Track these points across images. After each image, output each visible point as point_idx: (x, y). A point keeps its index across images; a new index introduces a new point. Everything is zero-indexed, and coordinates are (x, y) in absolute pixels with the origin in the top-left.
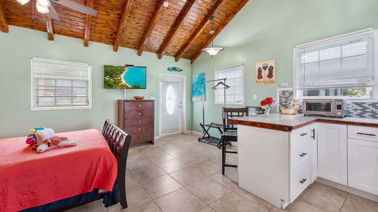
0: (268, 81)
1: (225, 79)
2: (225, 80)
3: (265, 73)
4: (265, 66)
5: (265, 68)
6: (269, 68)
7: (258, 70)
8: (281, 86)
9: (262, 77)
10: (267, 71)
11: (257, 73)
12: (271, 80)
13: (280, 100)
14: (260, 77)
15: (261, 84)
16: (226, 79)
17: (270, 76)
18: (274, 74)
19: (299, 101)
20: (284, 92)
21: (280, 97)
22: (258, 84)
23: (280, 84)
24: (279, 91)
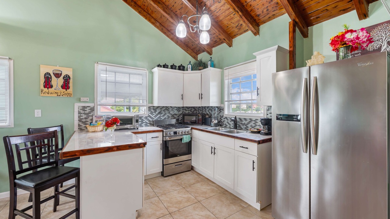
0: (62, 93)
3: (57, 83)
4: (57, 72)
5: (58, 75)
6: (64, 77)
7: (45, 75)
8: (81, 100)
9: (51, 87)
10: (61, 81)
11: (43, 80)
12: (66, 92)
13: (79, 117)
14: (48, 84)
15: (49, 95)
17: (66, 86)
18: (71, 85)
19: (102, 117)
20: (84, 108)
21: (79, 113)
22: (44, 95)
23: (80, 99)
24: (77, 106)
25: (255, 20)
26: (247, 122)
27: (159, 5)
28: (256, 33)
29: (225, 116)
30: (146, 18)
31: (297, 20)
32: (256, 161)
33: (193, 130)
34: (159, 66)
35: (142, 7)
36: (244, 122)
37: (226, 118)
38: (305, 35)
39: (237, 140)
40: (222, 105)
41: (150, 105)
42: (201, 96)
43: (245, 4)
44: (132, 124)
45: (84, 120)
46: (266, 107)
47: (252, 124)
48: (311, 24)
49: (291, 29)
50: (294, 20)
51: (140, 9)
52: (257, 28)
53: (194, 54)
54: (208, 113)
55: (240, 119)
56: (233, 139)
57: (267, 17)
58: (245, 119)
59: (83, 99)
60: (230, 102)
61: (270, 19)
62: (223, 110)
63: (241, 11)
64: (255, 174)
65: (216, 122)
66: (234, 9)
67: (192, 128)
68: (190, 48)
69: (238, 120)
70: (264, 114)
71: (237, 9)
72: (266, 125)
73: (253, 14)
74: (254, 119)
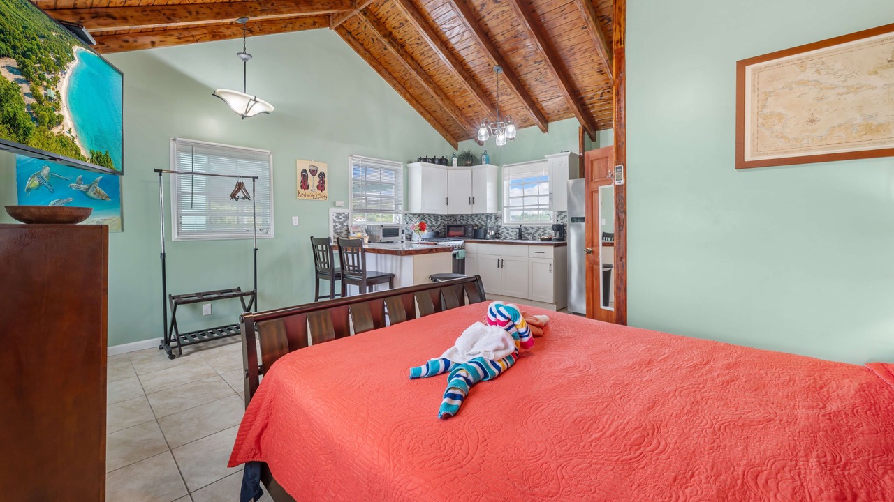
0: (318, 196)
1: (254, 178)
2: (254, 181)
3: (313, 181)
4: (313, 169)
5: (313, 173)
6: (319, 175)
7: (302, 172)
8: (337, 205)
9: (308, 187)
10: (316, 179)
11: (299, 179)
12: (322, 194)
13: (334, 226)
14: (305, 185)
15: (306, 198)
16: (257, 178)
17: (321, 187)
18: (326, 185)
19: (359, 226)
20: (339, 214)
21: (335, 221)
22: (301, 198)
23: (335, 203)
24: (333, 212)
25: (544, 117)
26: (534, 230)
27: (430, 85)
28: (545, 130)
29: (503, 226)
30: (401, 94)
31: (586, 126)
32: (552, 264)
33: (467, 244)
34: (420, 160)
35: (398, 79)
36: (530, 231)
37: (506, 228)
38: (593, 139)
39: (530, 247)
40: (500, 212)
41: (406, 212)
42: (472, 201)
43: (536, 102)
44: (397, 235)
45: (339, 231)
46: (556, 213)
47: (540, 232)
48: (599, 130)
49: (581, 135)
50: (583, 126)
51: (395, 81)
52: (545, 124)
53: (454, 141)
54: (477, 223)
55: (526, 228)
56: (527, 246)
57: (557, 117)
58: (532, 228)
59: (338, 203)
60: (511, 208)
61: (560, 119)
62: (501, 218)
63: (532, 109)
64: (552, 274)
65: (493, 233)
66: (526, 107)
67: (465, 242)
68: (449, 132)
69: (523, 229)
70: (554, 220)
71: (528, 107)
72: (557, 231)
73: (542, 111)
74: (542, 226)
